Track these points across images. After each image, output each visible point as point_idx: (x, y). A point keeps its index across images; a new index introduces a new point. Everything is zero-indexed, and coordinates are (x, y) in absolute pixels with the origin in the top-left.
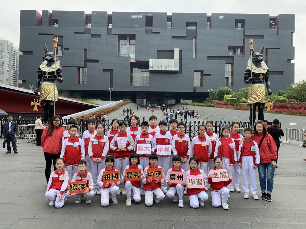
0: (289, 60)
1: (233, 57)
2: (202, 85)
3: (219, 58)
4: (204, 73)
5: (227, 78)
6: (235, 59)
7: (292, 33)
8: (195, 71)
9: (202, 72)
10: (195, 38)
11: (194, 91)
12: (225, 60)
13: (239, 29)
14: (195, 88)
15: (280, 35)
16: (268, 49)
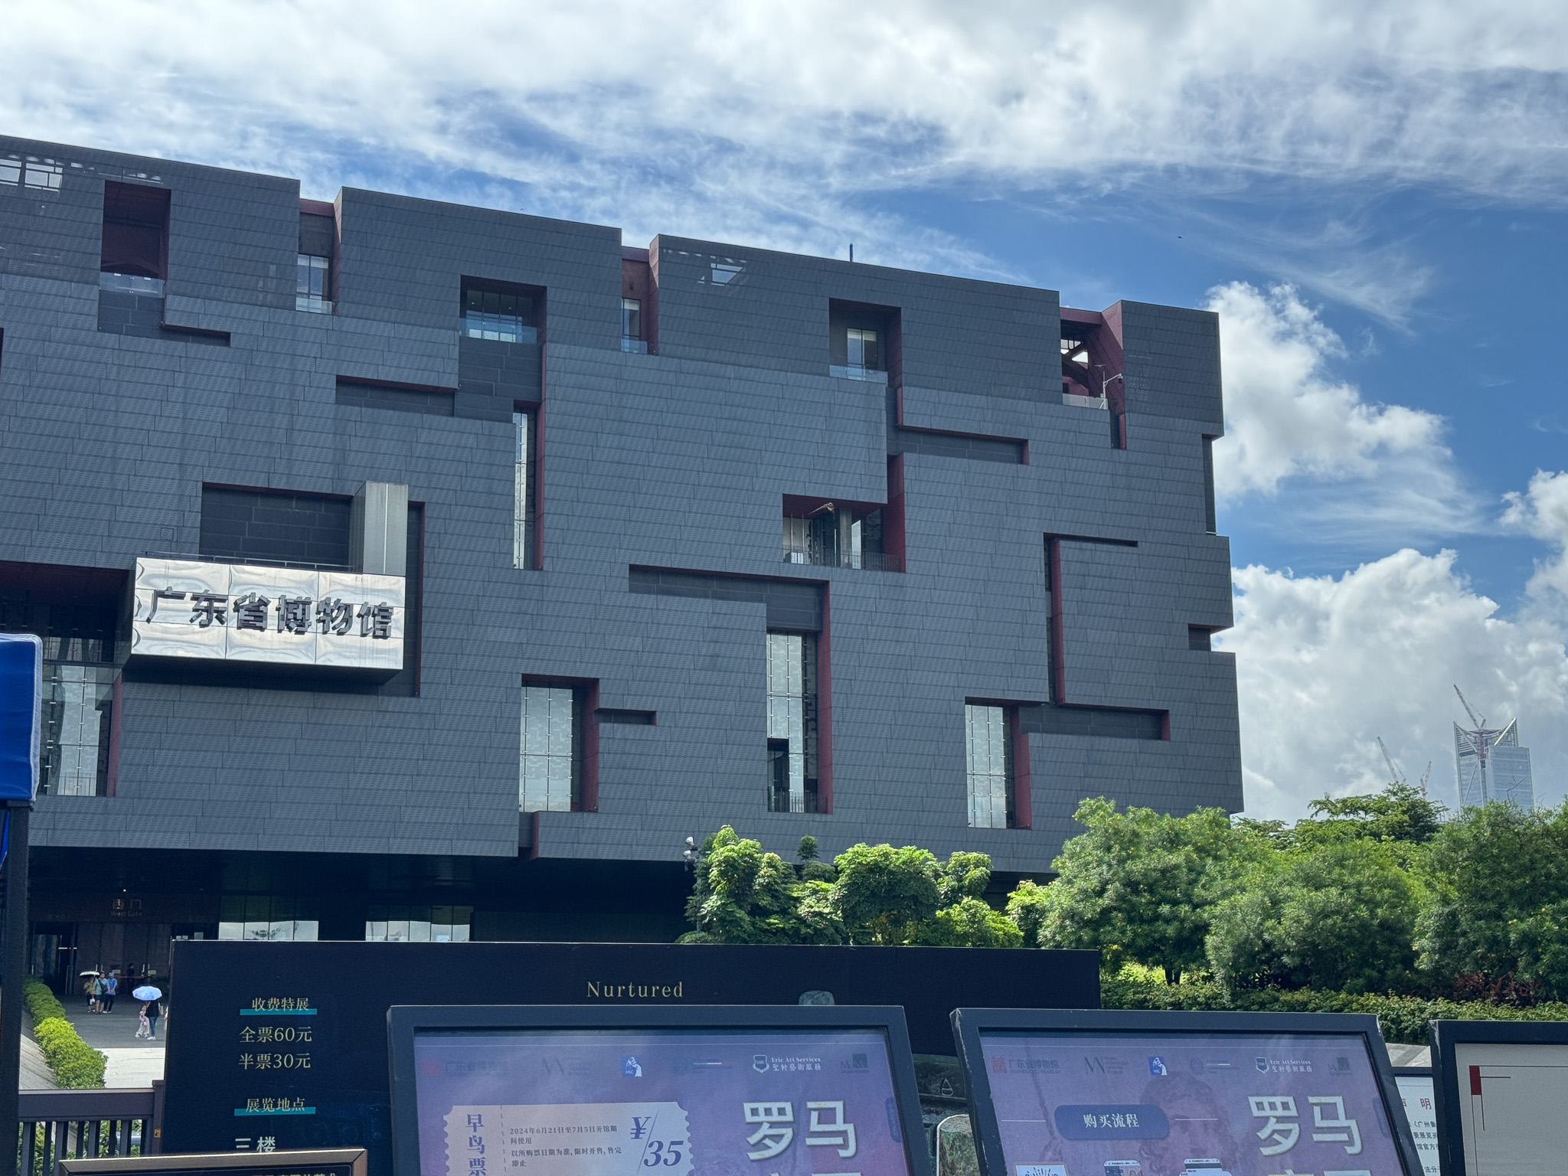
0: (1200, 633)
1: (821, 587)
2: (583, 796)
3: (715, 585)
4: (604, 703)
5: (780, 747)
6: (833, 601)
7: (1208, 439)
8: (530, 681)
9: (583, 690)
10: (532, 409)
11: (520, 849)
12: (761, 608)
13: (856, 373)
14: (531, 821)
15: (1130, 443)
16: (1062, 543)
